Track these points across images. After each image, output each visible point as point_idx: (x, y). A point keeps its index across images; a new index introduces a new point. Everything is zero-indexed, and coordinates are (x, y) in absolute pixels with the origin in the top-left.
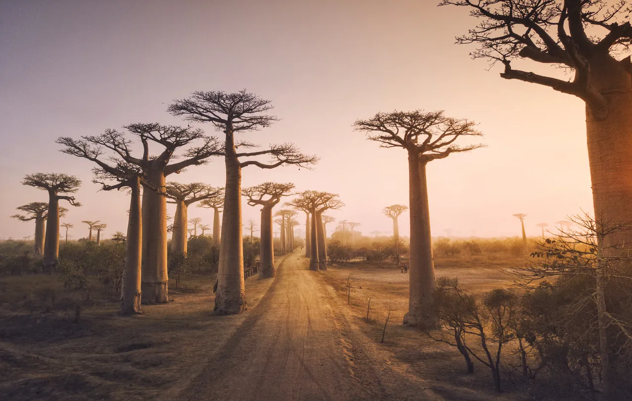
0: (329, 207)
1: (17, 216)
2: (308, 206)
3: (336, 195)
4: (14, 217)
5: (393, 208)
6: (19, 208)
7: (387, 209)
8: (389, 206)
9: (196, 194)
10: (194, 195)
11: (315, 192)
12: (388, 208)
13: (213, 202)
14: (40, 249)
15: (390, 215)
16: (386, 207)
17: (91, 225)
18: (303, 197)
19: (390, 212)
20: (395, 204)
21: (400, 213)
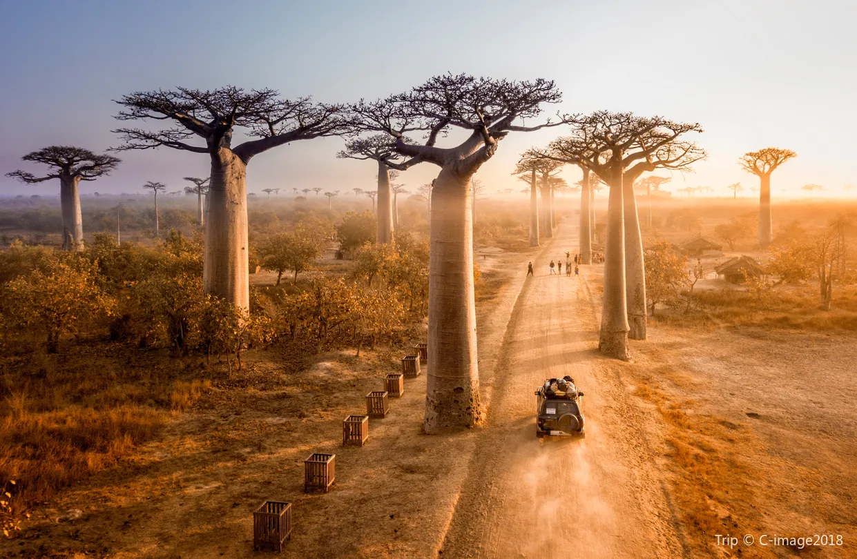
0: (660, 162)
1: (18, 173)
2: (596, 160)
3: (690, 128)
4: (11, 175)
5: (761, 155)
6: (25, 158)
7: (749, 158)
8: (756, 151)
9: (274, 127)
10: (271, 128)
11: (623, 119)
12: (751, 154)
13: (375, 146)
14: (71, 235)
15: (755, 169)
16: (748, 152)
17: (199, 184)
18: (582, 134)
19: (755, 164)
20: (766, 148)
21: (776, 165)
